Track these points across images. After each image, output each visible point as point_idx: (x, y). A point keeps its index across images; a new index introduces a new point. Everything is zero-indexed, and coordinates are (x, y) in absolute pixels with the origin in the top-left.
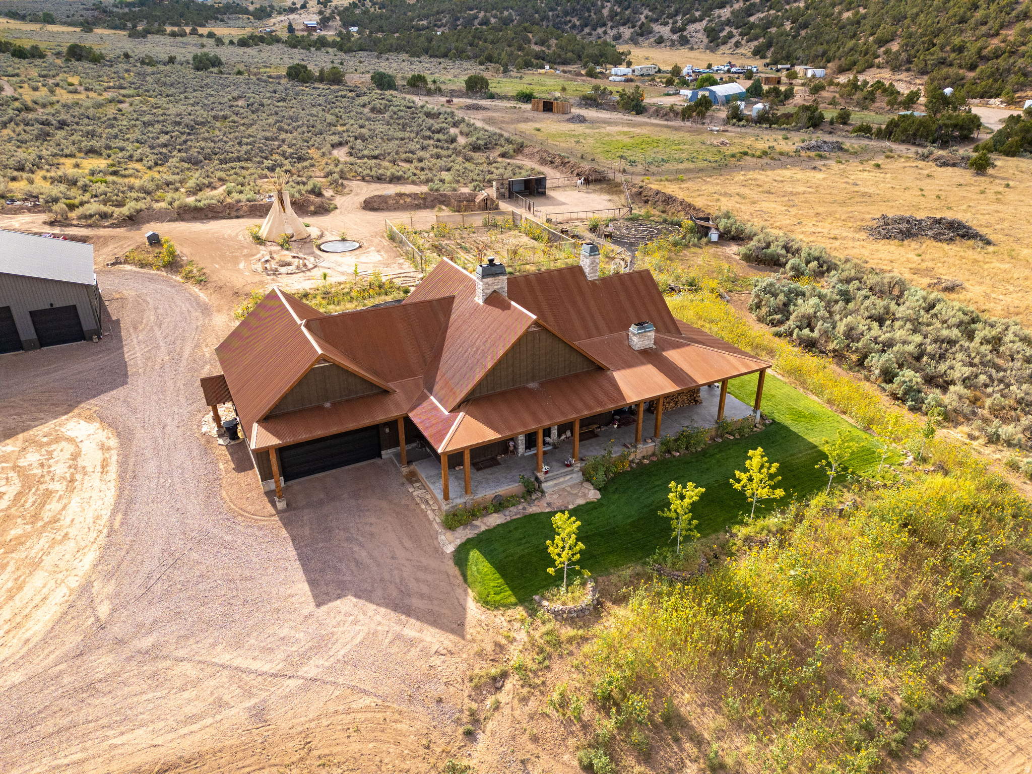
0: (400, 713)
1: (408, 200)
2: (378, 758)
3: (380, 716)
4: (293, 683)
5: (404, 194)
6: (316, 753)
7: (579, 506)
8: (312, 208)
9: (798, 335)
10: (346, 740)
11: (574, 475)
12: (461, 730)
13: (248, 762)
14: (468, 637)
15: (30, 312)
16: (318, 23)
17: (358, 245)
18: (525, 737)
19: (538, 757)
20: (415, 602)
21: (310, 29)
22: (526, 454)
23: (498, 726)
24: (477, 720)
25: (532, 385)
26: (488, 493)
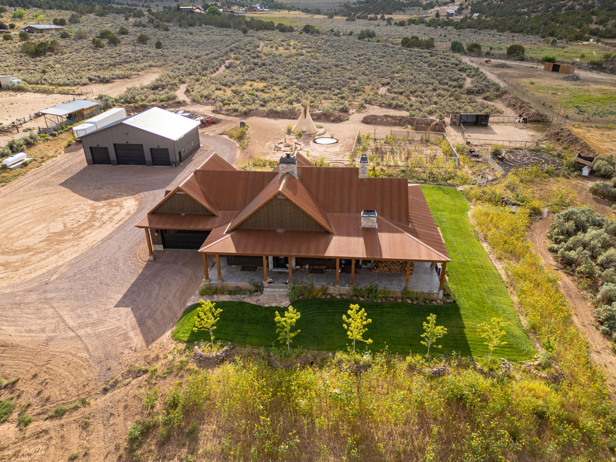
0: (90, 366)
1: (389, 119)
2: (63, 380)
3: (82, 363)
4: (72, 334)
5: (389, 116)
6: (48, 366)
7: (271, 307)
8: (332, 118)
9: (562, 253)
10: (61, 366)
11: (286, 290)
12: (104, 386)
13: (27, 357)
14: (150, 347)
15: (151, 149)
16: (455, 11)
17: (336, 141)
18: (123, 404)
19: (119, 416)
20: (150, 322)
21: (449, 15)
22: (273, 270)
23: (118, 393)
24: (114, 385)
25: (280, 231)
26: (232, 283)
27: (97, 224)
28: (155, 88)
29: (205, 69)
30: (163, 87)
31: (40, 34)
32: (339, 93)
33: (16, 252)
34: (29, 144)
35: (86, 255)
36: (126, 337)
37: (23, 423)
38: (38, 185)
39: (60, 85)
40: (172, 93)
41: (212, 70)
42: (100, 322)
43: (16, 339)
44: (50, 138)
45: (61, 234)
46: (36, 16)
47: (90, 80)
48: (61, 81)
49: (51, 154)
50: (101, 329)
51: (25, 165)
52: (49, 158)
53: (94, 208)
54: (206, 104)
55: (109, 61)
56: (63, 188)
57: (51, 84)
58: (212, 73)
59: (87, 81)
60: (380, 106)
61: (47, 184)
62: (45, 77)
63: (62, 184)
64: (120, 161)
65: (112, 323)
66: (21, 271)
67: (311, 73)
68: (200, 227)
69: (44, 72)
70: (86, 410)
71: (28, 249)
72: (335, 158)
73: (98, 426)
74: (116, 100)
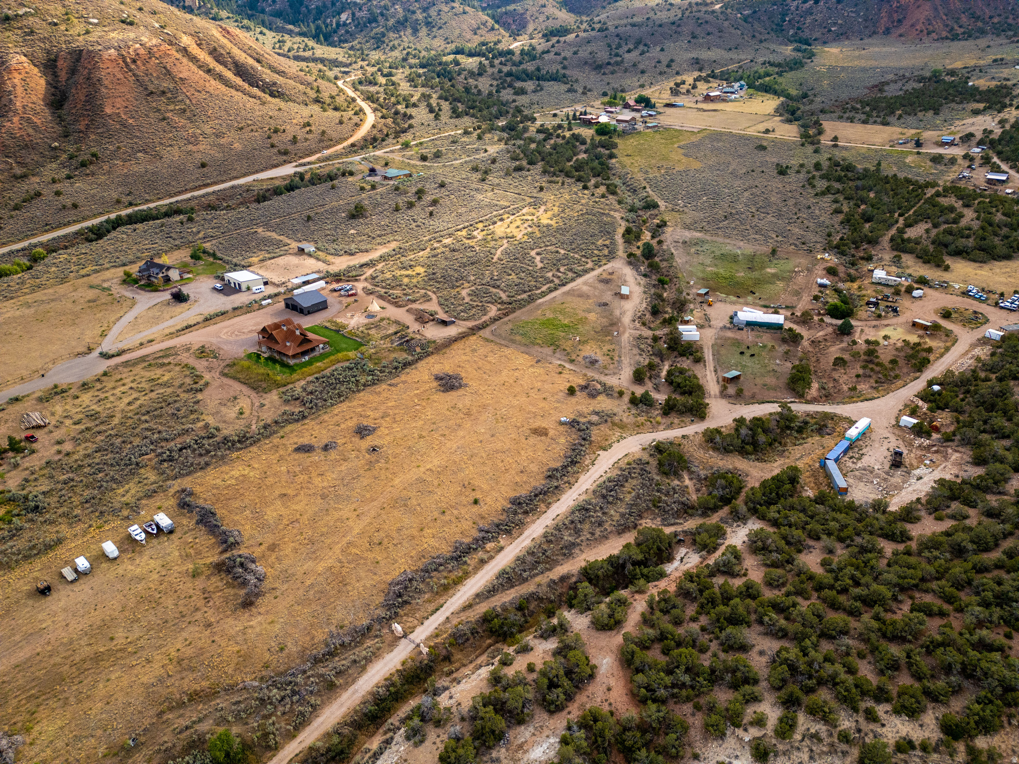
23: (230, 360)
28: (362, 266)
30: (367, 265)
33: (240, 332)
34: (278, 294)
36: (238, 353)
37: (217, 359)
38: (264, 314)
39: (330, 254)
40: (365, 271)
42: (239, 349)
43: (226, 348)
44: (285, 294)
48: (333, 251)
49: (278, 301)
51: (269, 304)
54: (368, 282)
57: (327, 252)
59: (343, 252)
61: (266, 314)
62: (329, 246)
64: (293, 309)
69: (335, 240)
70: (225, 361)
72: (356, 325)
73: (225, 363)
74: (332, 274)
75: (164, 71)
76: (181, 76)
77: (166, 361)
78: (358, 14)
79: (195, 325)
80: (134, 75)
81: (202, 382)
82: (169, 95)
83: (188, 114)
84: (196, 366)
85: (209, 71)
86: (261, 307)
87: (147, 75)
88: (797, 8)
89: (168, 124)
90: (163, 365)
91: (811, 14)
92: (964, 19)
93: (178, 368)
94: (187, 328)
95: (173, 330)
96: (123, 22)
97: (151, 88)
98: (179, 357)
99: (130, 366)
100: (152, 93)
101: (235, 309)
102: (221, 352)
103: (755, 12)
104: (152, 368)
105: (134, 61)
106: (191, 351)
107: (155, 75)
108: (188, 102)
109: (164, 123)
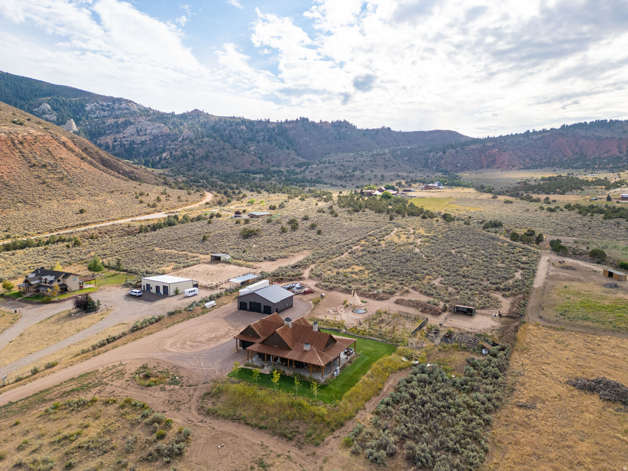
0: (202, 377)
2: (194, 379)
3: (200, 376)
4: (201, 368)
6: (192, 375)
10: (195, 376)
12: (204, 382)
13: (187, 371)
15: (264, 306)
19: (204, 389)
23: (206, 385)
24: (206, 383)
25: (276, 346)
26: (255, 363)
27: (227, 336)
28: (294, 267)
29: (334, 254)
30: (300, 266)
31: (257, 219)
32: (402, 280)
33: (196, 342)
34: (218, 296)
35: (217, 347)
36: (215, 372)
37: (182, 386)
38: (214, 317)
39: (248, 261)
40: (302, 271)
41: (337, 255)
42: (210, 367)
43: (187, 367)
44: (229, 294)
45: (213, 338)
46: (262, 202)
47: (265, 258)
48: (250, 258)
49: (225, 302)
50: (209, 369)
51: (213, 307)
52: (224, 304)
53: (229, 330)
54: (316, 280)
55: (282, 245)
56: (223, 320)
57: (245, 260)
58: (337, 257)
59: (262, 259)
60: (421, 292)
61: (217, 317)
62: (243, 255)
63: (223, 318)
64: (252, 310)
65: (213, 368)
66: (195, 349)
67: (401, 262)
68: (253, 341)
69: (244, 252)
70: (196, 387)
71: (200, 342)
72: (353, 322)
73: (198, 391)
74: (269, 275)
75: (47, 152)
76: (61, 156)
77: (87, 397)
78: (174, 153)
79: (120, 337)
80: (20, 152)
81: (171, 434)
82: (50, 168)
83: (65, 180)
84: (148, 402)
85: (83, 159)
86: (205, 310)
87: (32, 153)
88: (434, 156)
89: (48, 186)
90: (82, 405)
91: (443, 159)
92: (527, 161)
93: (112, 409)
94: (108, 341)
95: (87, 346)
96: (14, 122)
97: (33, 161)
98: (109, 389)
99: (15, 413)
100: (34, 165)
101: (171, 314)
102: (182, 373)
103: (410, 158)
104: (60, 414)
105: (21, 143)
106: (127, 376)
107: (38, 153)
108: (66, 173)
109: (44, 186)
